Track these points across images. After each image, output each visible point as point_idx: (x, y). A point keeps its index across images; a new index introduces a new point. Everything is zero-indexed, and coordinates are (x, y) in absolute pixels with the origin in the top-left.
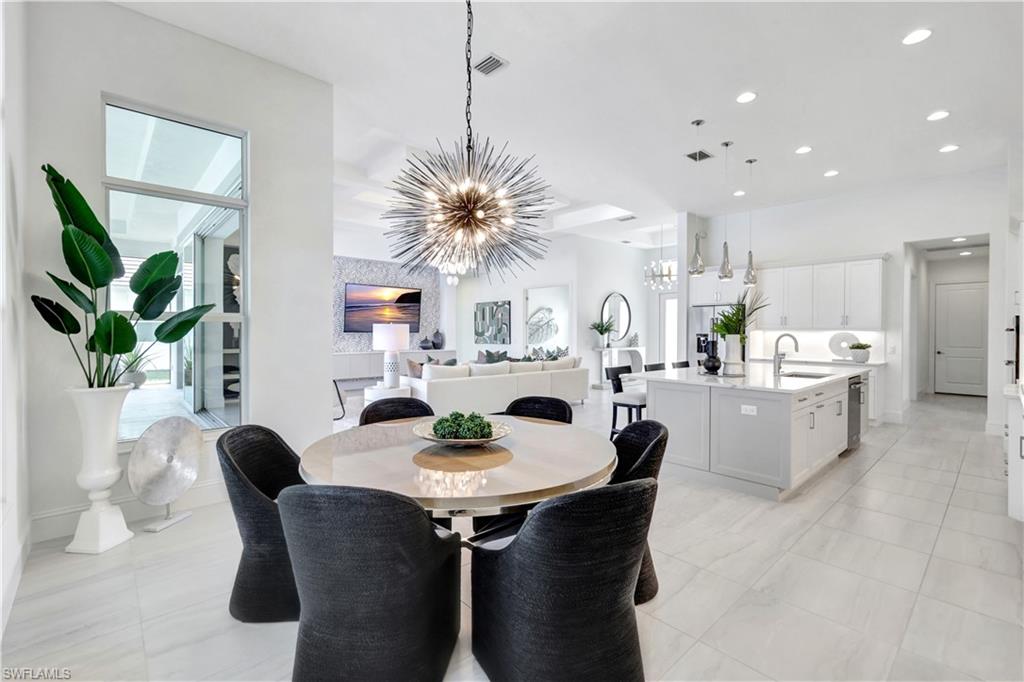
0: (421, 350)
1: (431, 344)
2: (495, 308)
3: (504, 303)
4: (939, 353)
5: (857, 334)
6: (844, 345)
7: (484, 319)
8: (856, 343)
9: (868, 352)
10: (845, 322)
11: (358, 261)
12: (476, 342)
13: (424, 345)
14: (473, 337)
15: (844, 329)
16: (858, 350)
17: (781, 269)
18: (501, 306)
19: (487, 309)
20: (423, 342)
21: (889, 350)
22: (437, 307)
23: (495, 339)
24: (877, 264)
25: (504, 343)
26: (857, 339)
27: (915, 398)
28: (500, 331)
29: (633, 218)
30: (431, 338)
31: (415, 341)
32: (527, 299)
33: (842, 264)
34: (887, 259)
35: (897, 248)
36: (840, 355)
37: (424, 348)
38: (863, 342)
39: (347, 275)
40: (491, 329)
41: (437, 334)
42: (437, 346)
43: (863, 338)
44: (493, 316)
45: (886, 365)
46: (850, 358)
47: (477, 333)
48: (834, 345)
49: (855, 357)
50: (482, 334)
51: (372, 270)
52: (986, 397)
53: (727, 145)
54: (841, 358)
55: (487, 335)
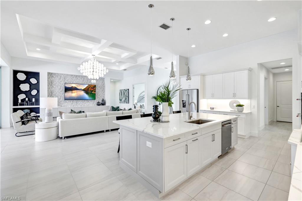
0: (97, 106)
1: (101, 104)
2: (125, 91)
3: (127, 89)
4: (278, 106)
5: (239, 100)
6: (235, 105)
7: (122, 95)
8: (239, 104)
9: (243, 108)
10: (234, 96)
11: (72, 75)
12: (120, 103)
13: (98, 104)
14: (119, 101)
15: (234, 98)
16: (239, 107)
17: (212, 76)
19: (123, 92)
20: (97, 103)
21: (252, 107)
22: (103, 90)
23: (125, 102)
24: (246, 72)
26: (240, 103)
27: (267, 123)
28: (126, 99)
29: (160, 58)
30: (101, 102)
31: (94, 102)
32: (134, 88)
33: (233, 73)
34: (250, 70)
35: (255, 66)
36: (233, 109)
37: (98, 105)
38: (241, 104)
39: (68, 81)
41: (103, 100)
42: (103, 104)
43: (242, 102)
45: (251, 113)
46: (236, 110)
48: (231, 105)
49: (238, 109)
50: (121, 100)
51: (78, 79)
52: (292, 122)
53: (173, 20)
54: (234, 110)
55: (123, 100)
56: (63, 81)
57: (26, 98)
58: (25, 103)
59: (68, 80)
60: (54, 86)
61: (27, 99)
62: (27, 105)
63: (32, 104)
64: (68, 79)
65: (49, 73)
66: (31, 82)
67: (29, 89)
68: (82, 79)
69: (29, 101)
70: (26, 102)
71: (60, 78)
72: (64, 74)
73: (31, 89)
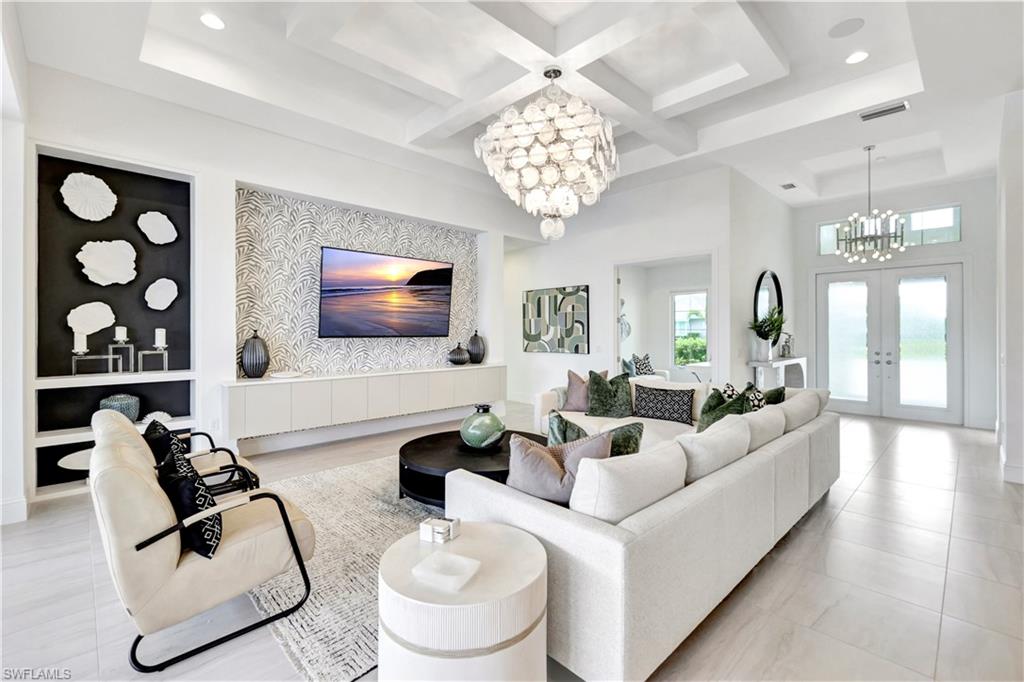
0: (452, 366)
1: (466, 356)
2: (560, 297)
3: (578, 289)
7: (539, 315)
12: (525, 350)
13: (457, 357)
14: (520, 342)
18: (570, 294)
19: (546, 300)
20: (453, 352)
22: (474, 295)
23: (561, 344)
25: (577, 350)
28: (569, 332)
30: (466, 345)
31: (440, 351)
37: (456, 362)
40: (552, 329)
41: (476, 339)
42: (476, 358)
44: (557, 309)
47: (527, 336)
50: (537, 337)
51: (369, 228)
55: (545, 338)
56: (304, 239)
57: (118, 329)
58: (111, 357)
59: (331, 231)
60: (265, 265)
61: (121, 334)
62: (126, 369)
63: (153, 363)
64: (326, 227)
65: (240, 189)
66: (144, 236)
67: (132, 275)
68: (390, 232)
69: (132, 347)
70: (116, 351)
71: (292, 224)
72: (313, 201)
73: (144, 278)
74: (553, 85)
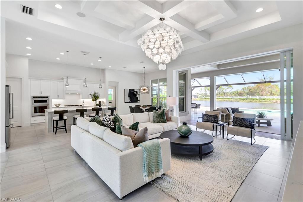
74: (162, 23)
